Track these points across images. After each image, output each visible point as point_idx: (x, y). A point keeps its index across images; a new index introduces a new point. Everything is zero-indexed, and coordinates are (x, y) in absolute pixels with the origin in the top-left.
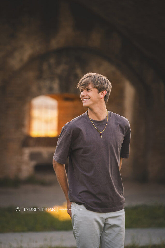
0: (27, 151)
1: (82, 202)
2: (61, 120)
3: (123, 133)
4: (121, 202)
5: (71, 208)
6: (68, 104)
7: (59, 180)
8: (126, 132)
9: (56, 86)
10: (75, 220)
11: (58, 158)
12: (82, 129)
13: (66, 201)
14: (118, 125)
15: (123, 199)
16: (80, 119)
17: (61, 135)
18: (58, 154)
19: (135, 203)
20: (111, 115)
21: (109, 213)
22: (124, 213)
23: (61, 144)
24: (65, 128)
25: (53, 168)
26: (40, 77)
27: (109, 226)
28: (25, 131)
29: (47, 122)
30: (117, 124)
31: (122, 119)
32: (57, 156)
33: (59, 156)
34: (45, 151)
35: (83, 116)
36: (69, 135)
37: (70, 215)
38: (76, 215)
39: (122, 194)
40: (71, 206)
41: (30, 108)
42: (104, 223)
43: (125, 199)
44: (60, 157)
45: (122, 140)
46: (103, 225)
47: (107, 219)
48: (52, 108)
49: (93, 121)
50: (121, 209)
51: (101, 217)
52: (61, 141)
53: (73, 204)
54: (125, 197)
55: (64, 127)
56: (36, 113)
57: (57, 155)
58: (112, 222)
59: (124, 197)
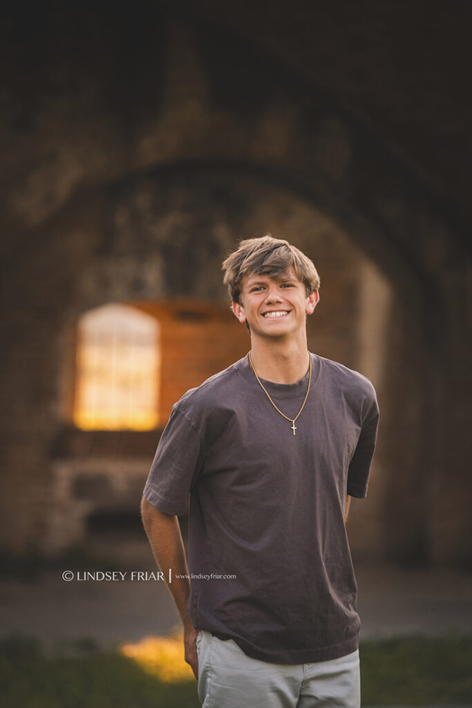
0: (65, 473)
1: (232, 633)
2: (169, 381)
3: (358, 423)
4: (347, 628)
5: (198, 647)
6: (188, 331)
7: (160, 562)
8: (365, 418)
9: (153, 275)
10: (210, 684)
11: (161, 497)
12: (236, 411)
13: (182, 623)
14: (343, 398)
15: (354, 619)
16: (226, 379)
17: (168, 428)
18: (161, 483)
19: (389, 631)
20: (319, 366)
21: (311, 665)
22: (358, 662)
23: (169, 455)
24: (183, 407)
25: (142, 524)
26: (105, 249)
27: (313, 702)
28: (61, 410)
29: (125, 384)
30: (337, 393)
31: (355, 378)
32: (157, 490)
33: (164, 490)
34: (118, 472)
35: (236, 371)
36: (195, 429)
37: (195, 667)
38: (213, 671)
39: (353, 603)
40: (198, 640)
41: (75, 342)
42: (298, 695)
43: (360, 617)
44: (166, 495)
45: (353, 440)
46: (294, 700)
47: (306, 682)
48: (140, 342)
49: (269, 385)
50: (350, 650)
51: (288, 675)
52: (170, 447)
53: (203, 637)
54: (359, 615)
55: (180, 405)
56: (92, 357)
57: (157, 486)
58: (321, 690)
59: (357, 614)
